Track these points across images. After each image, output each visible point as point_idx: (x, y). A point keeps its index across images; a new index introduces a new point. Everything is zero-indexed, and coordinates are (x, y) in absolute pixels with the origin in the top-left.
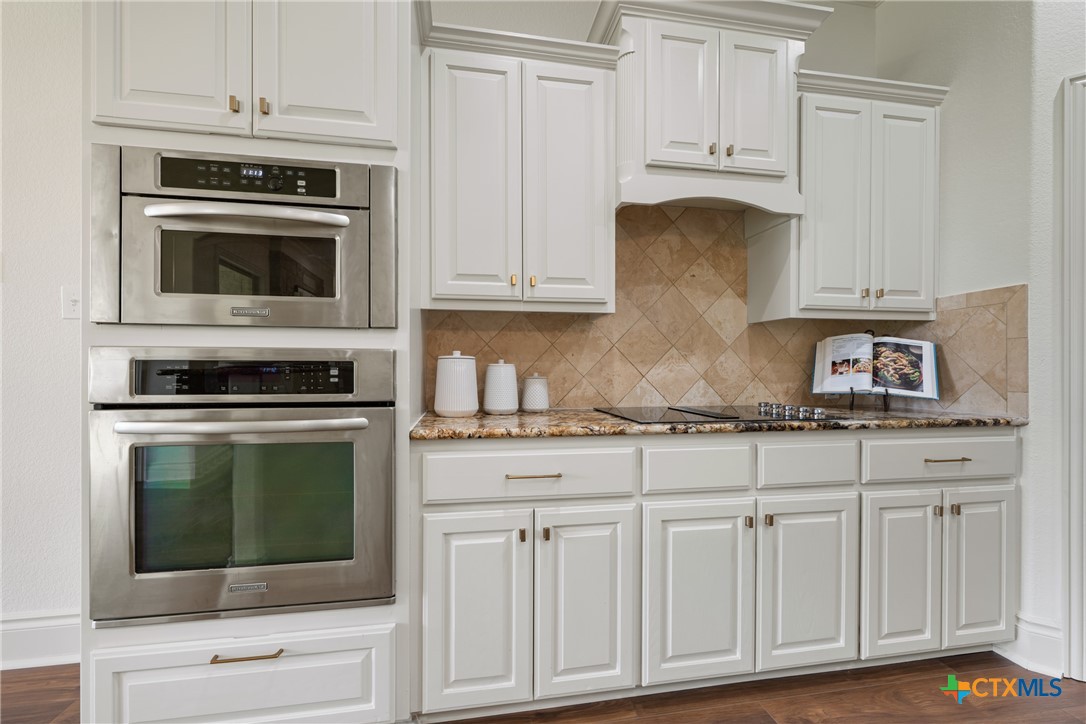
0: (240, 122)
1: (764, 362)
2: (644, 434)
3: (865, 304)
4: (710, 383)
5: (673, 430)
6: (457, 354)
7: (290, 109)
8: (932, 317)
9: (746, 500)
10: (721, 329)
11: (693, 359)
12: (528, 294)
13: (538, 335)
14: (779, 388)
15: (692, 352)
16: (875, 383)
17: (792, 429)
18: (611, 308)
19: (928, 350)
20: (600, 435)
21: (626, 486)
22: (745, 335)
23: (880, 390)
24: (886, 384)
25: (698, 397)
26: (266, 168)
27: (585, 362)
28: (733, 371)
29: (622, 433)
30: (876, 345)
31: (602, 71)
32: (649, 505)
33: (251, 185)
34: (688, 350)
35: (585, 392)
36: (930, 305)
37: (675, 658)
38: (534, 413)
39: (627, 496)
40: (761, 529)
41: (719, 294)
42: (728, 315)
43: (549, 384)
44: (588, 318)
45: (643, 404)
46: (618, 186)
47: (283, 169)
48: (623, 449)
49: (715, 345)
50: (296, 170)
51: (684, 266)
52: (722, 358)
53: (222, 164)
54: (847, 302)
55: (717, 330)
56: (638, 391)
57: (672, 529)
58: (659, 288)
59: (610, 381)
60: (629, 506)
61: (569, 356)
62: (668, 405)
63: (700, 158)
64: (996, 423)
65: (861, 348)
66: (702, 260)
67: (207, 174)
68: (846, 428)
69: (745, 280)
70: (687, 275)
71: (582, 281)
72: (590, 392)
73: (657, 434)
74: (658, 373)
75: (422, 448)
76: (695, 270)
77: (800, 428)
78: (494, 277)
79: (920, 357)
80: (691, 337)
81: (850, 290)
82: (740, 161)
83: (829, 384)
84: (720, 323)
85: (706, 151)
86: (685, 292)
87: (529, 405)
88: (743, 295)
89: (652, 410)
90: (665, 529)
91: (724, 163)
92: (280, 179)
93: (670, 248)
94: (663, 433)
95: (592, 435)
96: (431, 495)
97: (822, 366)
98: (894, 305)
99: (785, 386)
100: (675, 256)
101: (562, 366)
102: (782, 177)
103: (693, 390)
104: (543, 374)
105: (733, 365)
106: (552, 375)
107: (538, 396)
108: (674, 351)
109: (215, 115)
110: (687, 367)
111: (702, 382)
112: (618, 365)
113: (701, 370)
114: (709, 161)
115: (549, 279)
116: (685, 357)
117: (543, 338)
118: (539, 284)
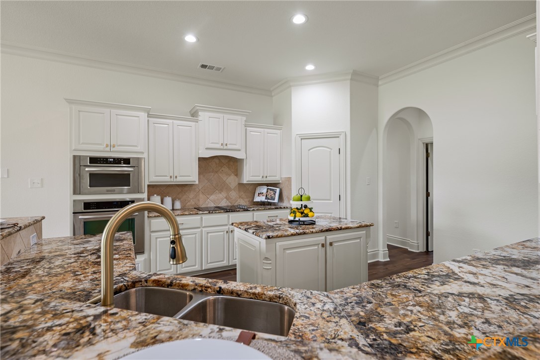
0: (108, 149)
1: (242, 193)
2: (203, 214)
3: (263, 179)
4: (227, 199)
5: (209, 213)
6: (155, 195)
7: (119, 146)
8: (280, 182)
9: (227, 227)
11: (223, 193)
12: (175, 180)
14: (247, 200)
15: (222, 191)
16: (266, 199)
17: (237, 211)
18: (197, 183)
19: (278, 190)
20: (192, 214)
21: (199, 226)
22: (237, 186)
23: (266, 200)
24: (268, 199)
25: (224, 203)
26: (114, 159)
27: (191, 195)
28: (234, 196)
29: (197, 214)
30: (268, 189)
31: (194, 123)
32: (204, 229)
33: (110, 163)
34: (221, 191)
35: (192, 203)
36: (279, 179)
37: (210, 263)
38: (177, 210)
39: (199, 228)
40: (230, 233)
41: (230, 175)
42: (232, 181)
43: (181, 202)
44: (191, 185)
45: (209, 206)
46: (198, 153)
47: (118, 159)
48: (198, 217)
49: (228, 189)
50: (121, 159)
51: (220, 168)
52: (231, 193)
53: (104, 158)
54: (259, 179)
55: (229, 185)
56: (207, 202)
57: (209, 234)
58: (213, 174)
59: (199, 200)
60: (199, 230)
61: (187, 193)
62: (215, 206)
63: (219, 146)
64: (284, 208)
65: (264, 190)
66: (225, 166)
67: (100, 161)
68: (250, 210)
69: (237, 171)
70: (221, 170)
71: (189, 176)
72: (193, 203)
73: (206, 213)
74: (212, 197)
75: (150, 219)
76: (223, 169)
77: (239, 211)
78: (166, 176)
79: (276, 192)
80: (222, 187)
81: (259, 176)
82: (229, 147)
83: (258, 199)
84: (230, 183)
85: (220, 145)
86: (220, 175)
87: (175, 208)
88: (236, 175)
89: (211, 207)
90: (208, 235)
91: (225, 147)
92: (117, 161)
93: (216, 163)
94: (207, 213)
95: (190, 214)
96: (153, 229)
97: (256, 194)
98: (270, 179)
99: (248, 199)
100: (217, 165)
101: (185, 196)
102: (240, 150)
103: (223, 201)
104: (179, 199)
105: (234, 194)
106: (182, 199)
107: (178, 205)
108: (217, 191)
109: (101, 148)
110: (221, 195)
111: (225, 199)
112: (201, 195)
113: (225, 196)
114: (222, 147)
115: (181, 176)
116: (220, 193)
117: (179, 189)
118: (178, 178)
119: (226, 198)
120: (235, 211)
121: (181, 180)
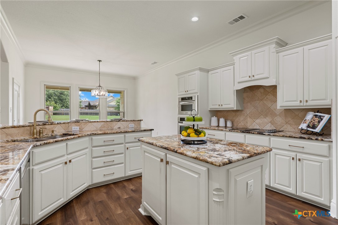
0: (186, 93)
1: (290, 119)
3: (302, 104)
4: (272, 124)
6: (214, 117)
10: (275, 111)
11: (267, 118)
12: (221, 107)
13: (233, 113)
22: (283, 112)
23: (306, 128)
24: (309, 127)
25: (268, 127)
26: (188, 97)
27: (242, 118)
28: (279, 121)
30: (314, 115)
34: (266, 116)
35: (241, 125)
49: (274, 115)
51: (265, 96)
52: (276, 118)
53: (185, 98)
55: (274, 111)
56: (253, 125)
58: (258, 102)
59: (247, 122)
61: (238, 117)
63: (248, 79)
66: (269, 94)
68: (265, 134)
70: (265, 98)
71: (230, 104)
72: (243, 124)
74: (258, 121)
76: (268, 96)
80: (267, 113)
81: (296, 101)
82: (256, 77)
84: (275, 109)
85: (248, 77)
86: (265, 102)
87: (227, 126)
91: (253, 78)
93: (261, 92)
100: (262, 94)
101: (237, 119)
103: (267, 125)
107: (229, 124)
108: (262, 116)
110: (265, 120)
111: (270, 124)
112: (249, 119)
113: (270, 120)
114: (250, 79)
115: (225, 105)
116: (265, 118)
117: (234, 114)
118: (223, 106)
119: (271, 122)
120: (250, 133)
121: (225, 107)
